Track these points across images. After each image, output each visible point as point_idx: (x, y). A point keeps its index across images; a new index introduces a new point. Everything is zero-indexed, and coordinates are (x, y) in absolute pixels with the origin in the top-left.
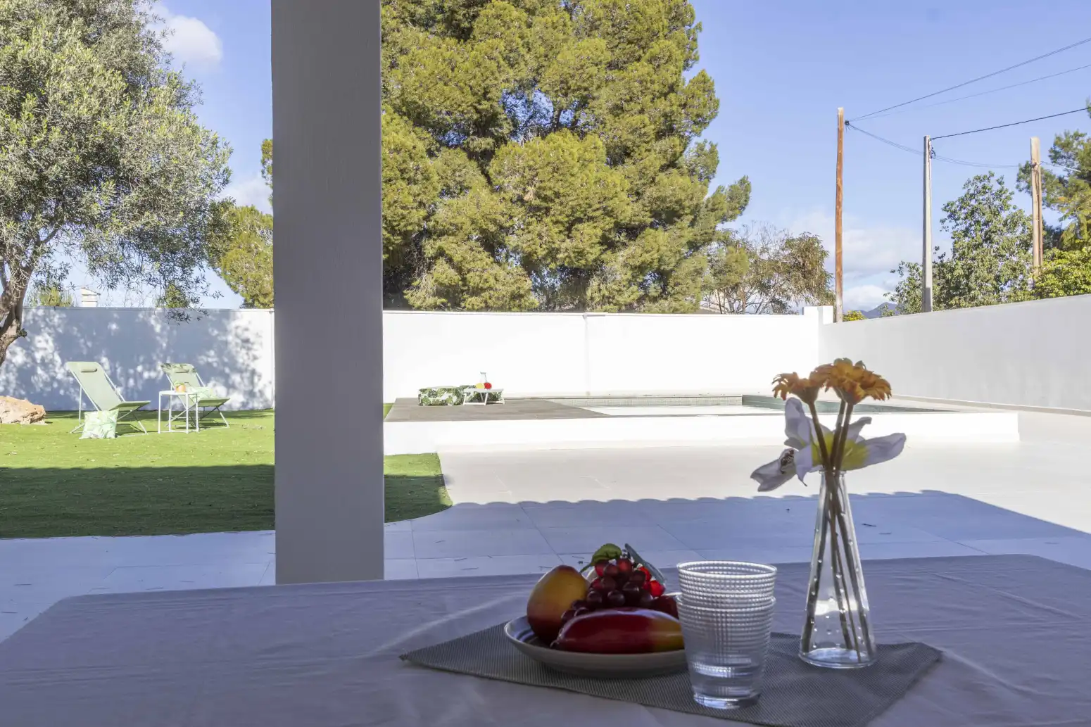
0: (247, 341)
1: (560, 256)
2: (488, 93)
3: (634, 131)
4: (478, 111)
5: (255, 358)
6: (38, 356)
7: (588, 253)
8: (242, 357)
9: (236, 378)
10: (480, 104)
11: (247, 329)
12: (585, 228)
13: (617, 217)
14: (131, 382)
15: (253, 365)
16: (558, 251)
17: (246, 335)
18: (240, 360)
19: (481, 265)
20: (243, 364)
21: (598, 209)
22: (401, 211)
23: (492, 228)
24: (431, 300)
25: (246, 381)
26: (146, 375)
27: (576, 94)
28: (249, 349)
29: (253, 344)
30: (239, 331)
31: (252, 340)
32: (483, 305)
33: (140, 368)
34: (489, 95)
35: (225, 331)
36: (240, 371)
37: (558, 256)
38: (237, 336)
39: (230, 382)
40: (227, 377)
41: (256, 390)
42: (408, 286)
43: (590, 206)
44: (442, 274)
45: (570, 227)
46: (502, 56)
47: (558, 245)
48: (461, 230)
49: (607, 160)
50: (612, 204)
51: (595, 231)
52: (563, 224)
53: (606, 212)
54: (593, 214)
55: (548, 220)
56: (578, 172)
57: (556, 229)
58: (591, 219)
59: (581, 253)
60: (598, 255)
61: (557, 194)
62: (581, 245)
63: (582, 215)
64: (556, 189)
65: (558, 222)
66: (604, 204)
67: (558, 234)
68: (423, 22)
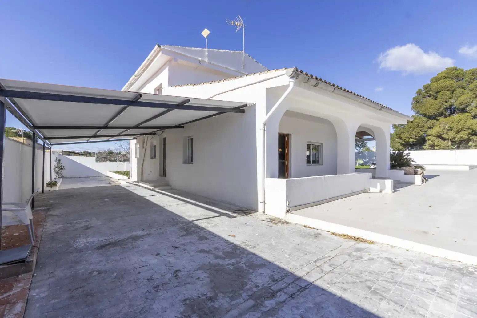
16: (456, 137)
19: (438, 141)
22: (417, 133)
23: (439, 134)
24: (428, 147)
27: (464, 105)
42: (423, 145)
43: (464, 128)
44: (428, 143)
45: (459, 132)
46: (443, 101)
47: (455, 136)
48: (432, 135)
49: (472, 117)
50: (470, 127)
51: (466, 133)
52: (456, 132)
53: (469, 129)
54: (465, 129)
55: (452, 132)
56: (459, 122)
57: (455, 133)
58: (464, 130)
59: (462, 137)
60: (468, 137)
61: (454, 127)
62: (461, 136)
63: (462, 130)
64: (453, 126)
65: (455, 132)
66: (468, 127)
67: (455, 134)
68: (429, 96)
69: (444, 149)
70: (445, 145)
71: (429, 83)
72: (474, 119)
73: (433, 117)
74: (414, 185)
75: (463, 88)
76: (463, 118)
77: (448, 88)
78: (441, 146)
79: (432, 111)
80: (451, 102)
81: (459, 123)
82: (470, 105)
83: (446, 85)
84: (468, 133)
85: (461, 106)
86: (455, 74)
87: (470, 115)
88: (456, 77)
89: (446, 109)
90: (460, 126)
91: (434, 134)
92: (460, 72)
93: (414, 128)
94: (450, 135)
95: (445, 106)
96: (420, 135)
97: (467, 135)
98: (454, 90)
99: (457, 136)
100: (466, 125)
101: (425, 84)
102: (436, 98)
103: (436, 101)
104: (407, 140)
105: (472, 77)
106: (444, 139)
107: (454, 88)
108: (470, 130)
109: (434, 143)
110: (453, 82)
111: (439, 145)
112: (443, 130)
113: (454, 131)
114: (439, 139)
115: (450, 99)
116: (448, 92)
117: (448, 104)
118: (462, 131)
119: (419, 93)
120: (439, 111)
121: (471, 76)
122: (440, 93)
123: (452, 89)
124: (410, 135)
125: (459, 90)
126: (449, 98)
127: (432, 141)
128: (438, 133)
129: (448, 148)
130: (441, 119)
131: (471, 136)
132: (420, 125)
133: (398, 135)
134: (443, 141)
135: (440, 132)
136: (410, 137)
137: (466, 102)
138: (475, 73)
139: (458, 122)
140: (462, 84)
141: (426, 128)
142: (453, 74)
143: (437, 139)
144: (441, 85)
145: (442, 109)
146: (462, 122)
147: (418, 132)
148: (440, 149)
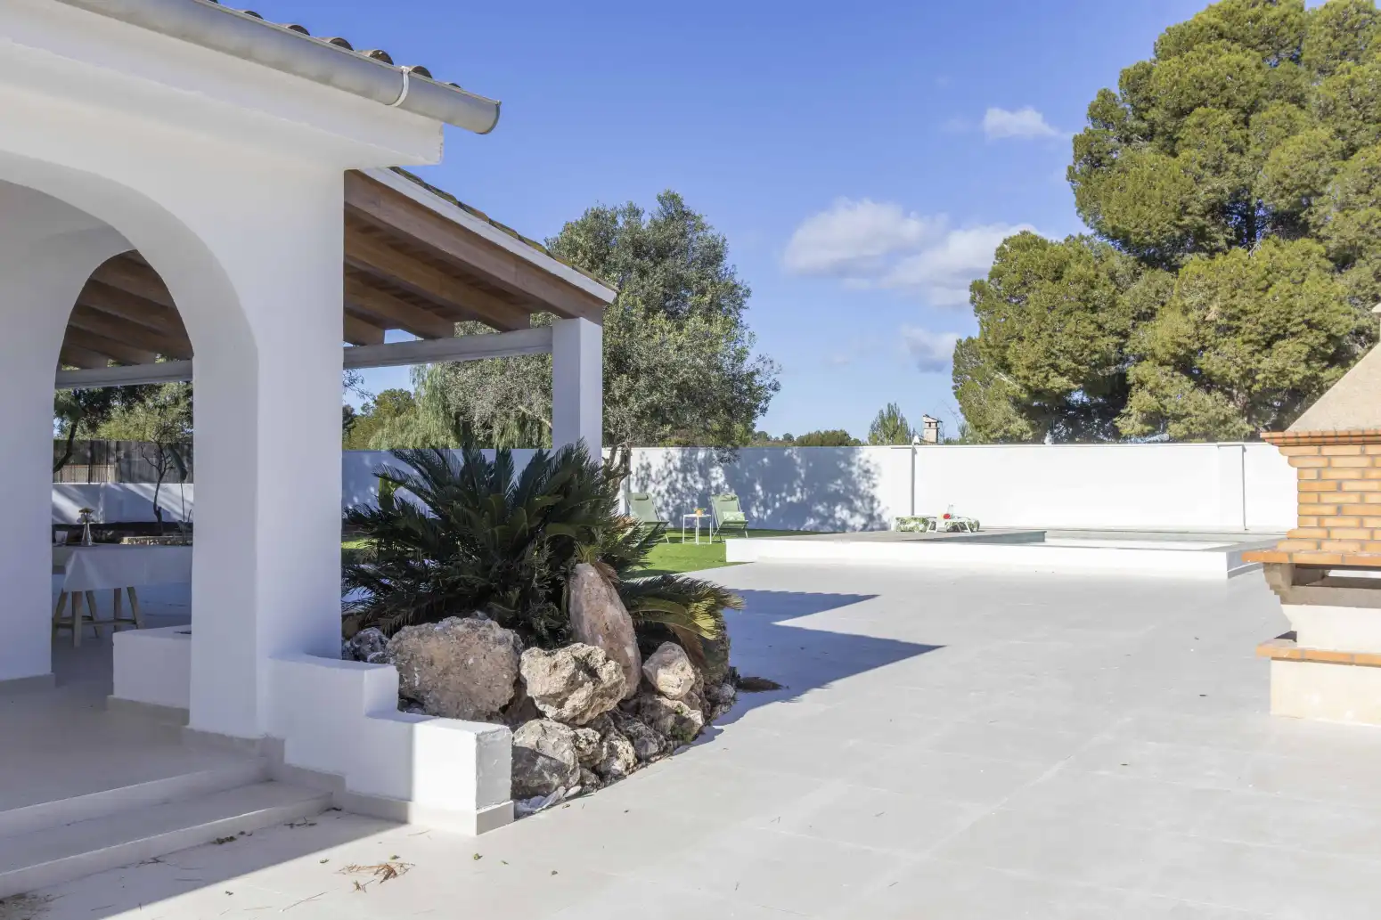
0: (867, 471)
1: (1259, 377)
2: (1188, 208)
3: (1363, 228)
4: (1178, 227)
5: (874, 486)
6: (714, 484)
7: (1290, 372)
8: (863, 486)
9: (858, 503)
10: (1181, 220)
11: (868, 462)
12: (1285, 346)
13: (1329, 330)
14: (777, 505)
15: (872, 492)
16: (1256, 371)
17: (867, 466)
18: (862, 488)
19: (1181, 392)
20: (864, 491)
21: (1300, 323)
22: (1083, 341)
23: (1182, 352)
24: (1138, 427)
25: (867, 506)
26: (788, 499)
27: (1294, 194)
28: (870, 478)
29: (873, 474)
30: (862, 463)
31: (872, 470)
32: (1185, 432)
33: (784, 495)
34: (1189, 210)
35: (850, 464)
36: (862, 498)
37: (1258, 377)
38: (860, 467)
39: (853, 506)
40: (851, 502)
41: (875, 514)
42: (1118, 414)
43: (1288, 320)
44: (1140, 401)
45: (1269, 345)
46: (1203, 167)
47: (1254, 365)
48: (1154, 356)
49: (1330, 265)
50: (1317, 316)
51: (1299, 347)
52: (1257, 342)
53: (1311, 325)
54: (1294, 329)
55: (1239, 339)
56: (1270, 285)
57: (1249, 348)
58: (1293, 334)
59: (1281, 373)
60: (1308, 373)
61: (1244, 312)
62: (1279, 364)
63: (1281, 332)
64: (1240, 307)
65: (1250, 341)
66: (1307, 317)
67: (1252, 354)
68: (1149, 136)
69: (1209, 437)
70: (1212, 412)
71: (1148, 57)
72: (1337, 275)
73: (1158, 257)
74: (373, 847)
75: (1294, 100)
76: (1287, 265)
77: (1226, 93)
78: (1193, 419)
79: (1154, 221)
80: (1238, 173)
81: (1265, 290)
82: (1321, 194)
83: (1216, 74)
84: (1306, 349)
85: (1282, 197)
86: (1265, 21)
87: (1321, 248)
88: (1267, 38)
89: (1218, 210)
90: (1270, 308)
91: (1160, 352)
92: (1286, 16)
93: (1069, 312)
94: (1229, 359)
95: (1214, 191)
96: (1096, 352)
97: (1306, 361)
98: (1253, 108)
99: (1260, 366)
100: (1300, 303)
101: (1129, 64)
102: (1171, 146)
103: (1172, 160)
104: (1036, 380)
105: (1335, 44)
106: (1205, 381)
107: (1252, 96)
108: (1315, 332)
109: (1164, 402)
110: (1249, 59)
111: (1184, 417)
112: (1197, 328)
113: (1246, 338)
114: (1185, 378)
115: (1232, 156)
116: (1228, 117)
117: (1226, 183)
118: (1283, 337)
119: (1102, 113)
120: (1187, 220)
121: (1330, 39)
122: (1191, 120)
123: (1244, 101)
124: (1049, 353)
125: (1275, 110)
126: (1231, 150)
127: (1151, 392)
128: (1179, 345)
129: (1226, 432)
130: (1193, 263)
131: (1323, 370)
132: (1096, 293)
133: (997, 350)
134: (1200, 394)
135: (1187, 341)
136: (1052, 366)
137: (1302, 178)
138: (1346, 25)
139: (1265, 283)
140: (1288, 77)
141: (1123, 315)
142: (1256, 19)
143: (1175, 381)
144: (1196, 70)
145: (1196, 207)
146: (1281, 285)
147: (1087, 338)
148: (1188, 437)
